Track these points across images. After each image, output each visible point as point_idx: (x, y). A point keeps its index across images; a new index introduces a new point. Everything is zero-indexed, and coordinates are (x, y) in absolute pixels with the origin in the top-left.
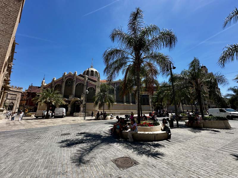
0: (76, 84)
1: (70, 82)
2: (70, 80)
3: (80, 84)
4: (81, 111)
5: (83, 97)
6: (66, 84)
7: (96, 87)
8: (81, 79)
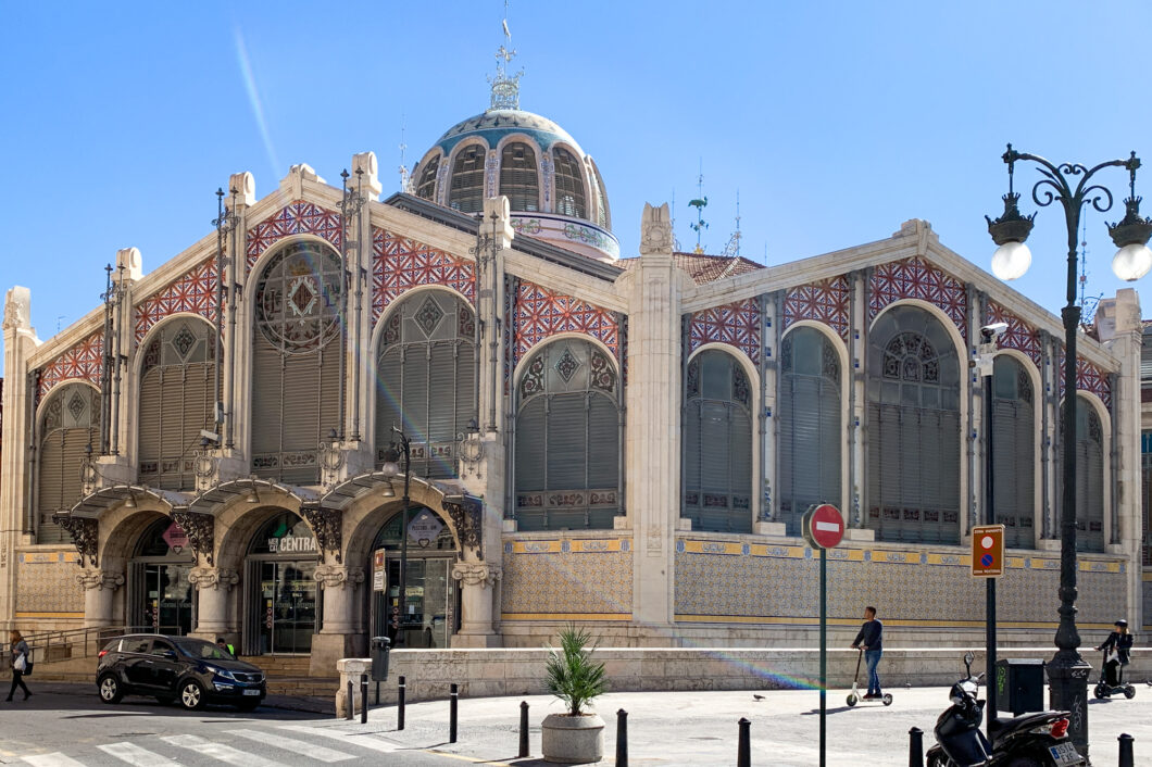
0: (376, 307)
1: (303, 297)
2: (304, 268)
3: (430, 310)
4: (465, 625)
5: (484, 465)
6: (263, 323)
7: (624, 334)
8: (442, 253)
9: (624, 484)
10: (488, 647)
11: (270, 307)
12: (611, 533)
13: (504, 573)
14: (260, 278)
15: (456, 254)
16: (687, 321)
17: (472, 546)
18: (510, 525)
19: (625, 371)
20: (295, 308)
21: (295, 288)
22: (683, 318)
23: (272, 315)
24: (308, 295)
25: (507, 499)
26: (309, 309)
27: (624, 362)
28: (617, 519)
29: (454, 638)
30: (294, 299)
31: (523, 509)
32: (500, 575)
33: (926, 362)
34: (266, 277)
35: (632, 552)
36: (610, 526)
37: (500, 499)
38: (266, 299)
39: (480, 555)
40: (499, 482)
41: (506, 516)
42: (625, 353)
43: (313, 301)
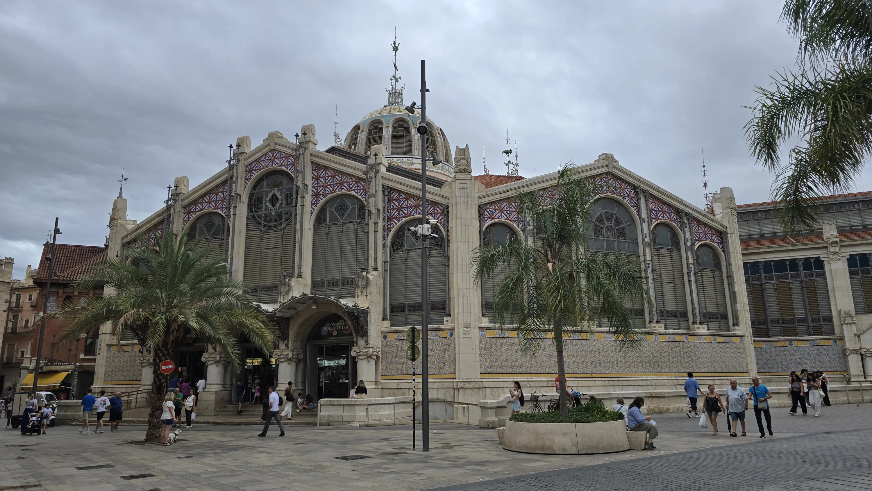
0: (314, 203)
1: (274, 200)
2: (275, 185)
3: (341, 204)
5: (369, 289)
6: (252, 214)
7: (447, 216)
8: (349, 175)
9: (449, 298)
11: (256, 206)
12: (443, 326)
13: (382, 352)
14: (252, 190)
15: (356, 175)
16: (482, 208)
17: (362, 337)
18: (386, 323)
19: (448, 236)
20: (269, 206)
21: (270, 196)
22: (479, 207)
23: (257, 210)
24: (277, 199)
26: (277, 206)
27: (448, 231)
28: (446, 318)
30: (269, 201)
31: (394, 315)
32: (380, 353)
33: (617, 227)
34: (255, 190)
35: (454, 338)
36: (442, 323)
37: (380, 309)
38: (255, 202)
39: (367, 342)
40: (380, 299)
41: (384, 319)
42: (448, 226)
43: (279, 203)
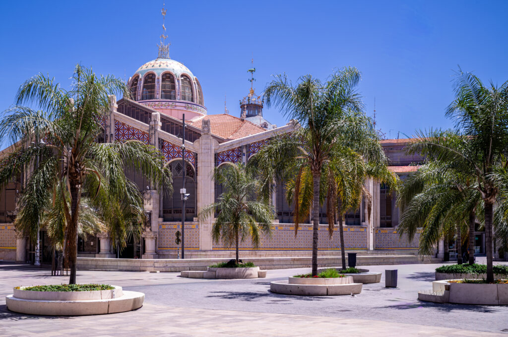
4: (146, 251)
5: (152, 201)
7: (196, 159)
8: (138, 130)
9: (197, 207)
10: (154, 258)
12: (193, 223)
13: (159, 235)
15: (142, 130)
16: (217, 156)
17: (148, 226)
18: (161, 220)
19: (197, 171)
22: (215, 155)
25: (160, 211)
27: (197, 168)
28: (194, 218)
29: (143, 256)
31: (165, 215)
32: (158, 236)
35: (199, 229)
36: (192, 220)
37: (157, 211)
39: (151, 229)
40: (157, 206)
41: (159, 217)
42: (197, 166)
